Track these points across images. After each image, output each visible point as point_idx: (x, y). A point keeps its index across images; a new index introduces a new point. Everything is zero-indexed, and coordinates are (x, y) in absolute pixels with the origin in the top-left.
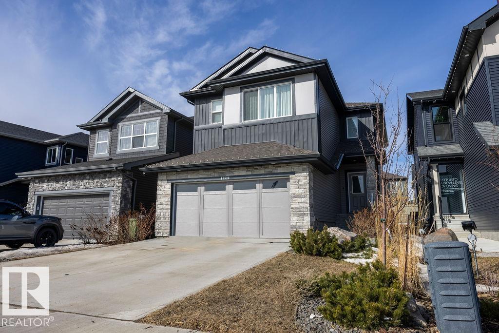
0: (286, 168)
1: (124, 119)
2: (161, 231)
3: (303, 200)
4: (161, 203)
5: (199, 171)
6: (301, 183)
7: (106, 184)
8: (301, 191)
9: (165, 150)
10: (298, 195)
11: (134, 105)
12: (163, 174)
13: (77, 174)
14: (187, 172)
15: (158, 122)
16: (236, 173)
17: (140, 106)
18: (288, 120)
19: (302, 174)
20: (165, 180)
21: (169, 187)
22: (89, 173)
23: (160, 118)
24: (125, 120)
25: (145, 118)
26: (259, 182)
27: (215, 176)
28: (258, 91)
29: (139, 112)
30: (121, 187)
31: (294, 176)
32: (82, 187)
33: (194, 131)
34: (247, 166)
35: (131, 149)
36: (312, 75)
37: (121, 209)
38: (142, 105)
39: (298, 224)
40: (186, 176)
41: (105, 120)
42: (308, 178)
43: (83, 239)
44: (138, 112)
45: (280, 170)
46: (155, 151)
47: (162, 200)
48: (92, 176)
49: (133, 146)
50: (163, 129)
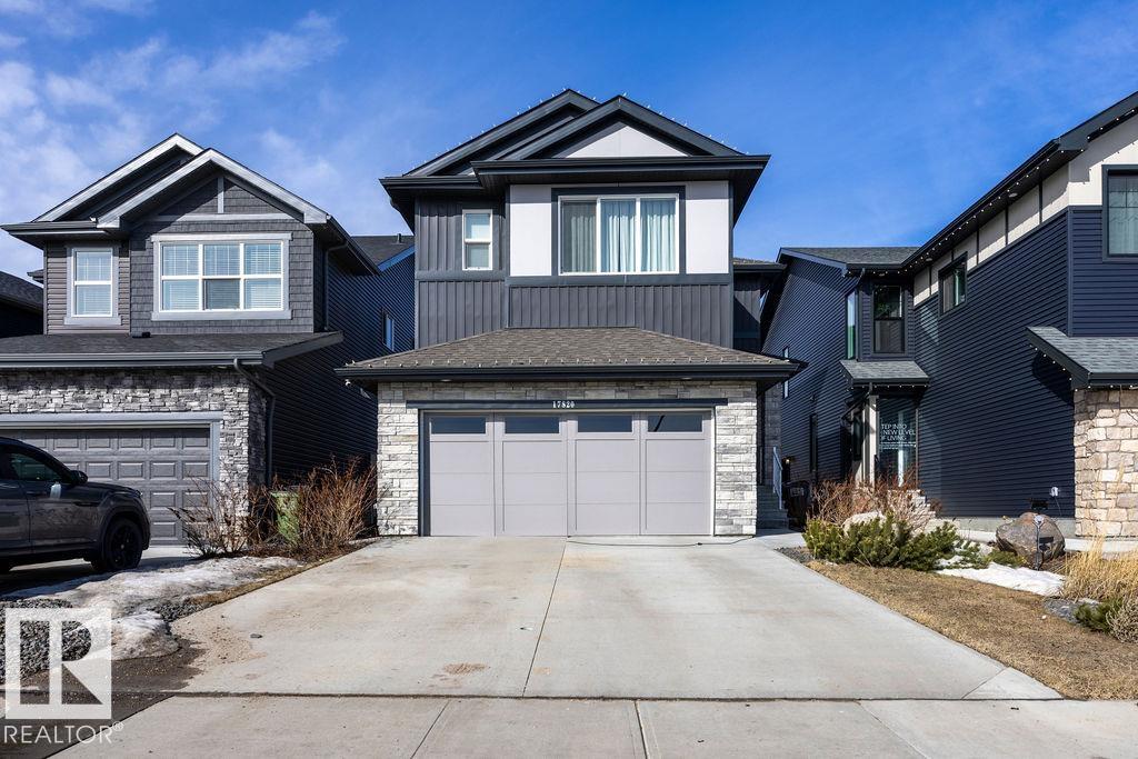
0: (706, 390)
1: (168, 224)
2: (394, 522)
3: (743, 457)
4: (391, 458)
5: (496, 384)
6: (740, 423)
7: (196, 403)
8: (739, 439)
9: (312, 322)
10: (733, 448)
11: (200, 190)
12: (393, 385)
13: (89, 371)
14: (461, 385)
15: (283, 247)
16: (591, 395)
17: (221, 196)
18: (668, 283)
19: (745, 404)
20: (399, 402)
21: (411, 417)
22: (129, 372)
23: (288, 236)
24: (172, 228)
25: (239, 232)
26: (640, 416)
27: (539, 398)
28: (595, 203)
29: (221, 208)
30: (246, 414)
31: (725, 407)
32: (108, 408)
33: (416, 282)
34: (618, 381)
35: (200, 310)
36: (724, 187)
37: (251, 470)
38: (230, 193)
39: (731, 507)
40: (458, 394)
41: (110, 221)
42: (755, 412)
43: (200, 545)
44: (215, 211)
45: (694, 394)
46: (279, 322)
47: (393, 450)
48: (141, 378)
49: (206, 305)
50: (301, 266)
